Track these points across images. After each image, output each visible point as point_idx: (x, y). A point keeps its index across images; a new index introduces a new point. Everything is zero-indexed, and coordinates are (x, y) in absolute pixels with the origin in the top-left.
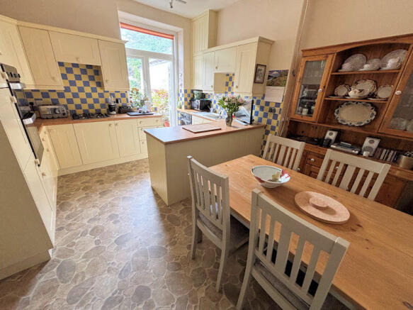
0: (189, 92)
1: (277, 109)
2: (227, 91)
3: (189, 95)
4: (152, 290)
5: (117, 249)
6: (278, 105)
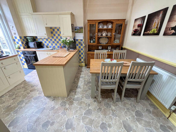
0: (23, 38)
1: (82, 42)
2: (53, 36)
3: (24, 40)
4: (104, 122)
6: (82, 40)
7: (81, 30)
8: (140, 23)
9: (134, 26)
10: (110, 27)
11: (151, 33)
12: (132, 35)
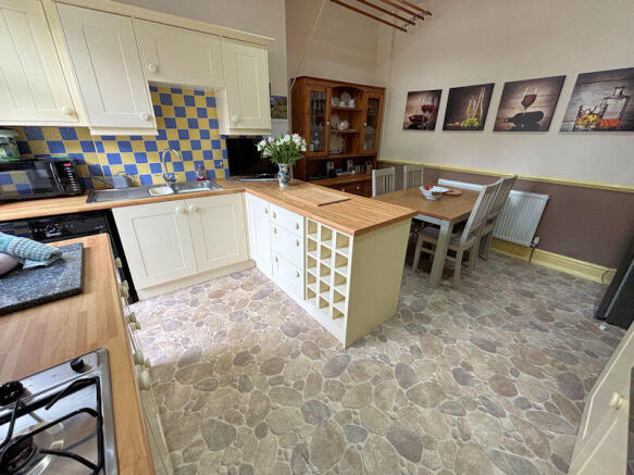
5: (500, 345)
7: (282, 108)
8: (429, 103)
9: (408, 108)
10: (352, 104)
11: (466, 125)
12: (404, 128)
